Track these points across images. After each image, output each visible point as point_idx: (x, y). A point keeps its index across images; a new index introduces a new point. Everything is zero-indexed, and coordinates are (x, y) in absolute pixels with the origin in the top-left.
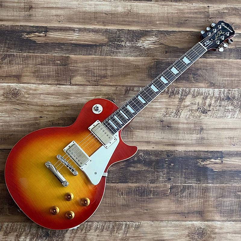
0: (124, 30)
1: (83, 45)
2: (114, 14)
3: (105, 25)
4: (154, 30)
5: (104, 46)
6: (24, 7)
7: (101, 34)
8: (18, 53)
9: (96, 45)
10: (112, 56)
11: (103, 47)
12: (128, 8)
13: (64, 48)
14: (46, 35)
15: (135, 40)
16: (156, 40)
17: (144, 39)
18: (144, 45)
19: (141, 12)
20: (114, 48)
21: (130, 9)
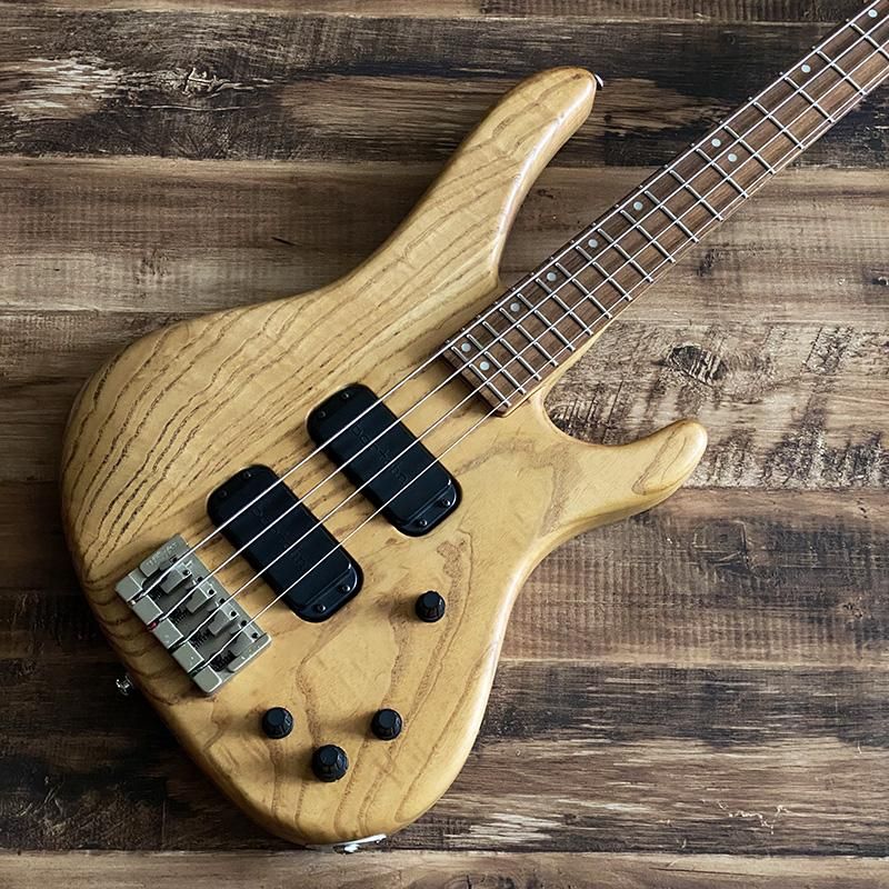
0: (190, 157)
1: (412, 73)
2: (240, 246)
3: (293, 179)
4: (17, 157)
5: (300, 70)
6: (742, 273)
7: (317, 130)
8: (740, 26)
9: (344, 69)
10: (259, 16)
11: (303, 60)
12: (159, 282)
13: (511, 56)
14: (608, 119)
15: (129, 102)
16: (13, 99)
17: (84, 104)
18: (85, 73)
19: (86, 255)
20: (246, 60)
21: (148, 277)
